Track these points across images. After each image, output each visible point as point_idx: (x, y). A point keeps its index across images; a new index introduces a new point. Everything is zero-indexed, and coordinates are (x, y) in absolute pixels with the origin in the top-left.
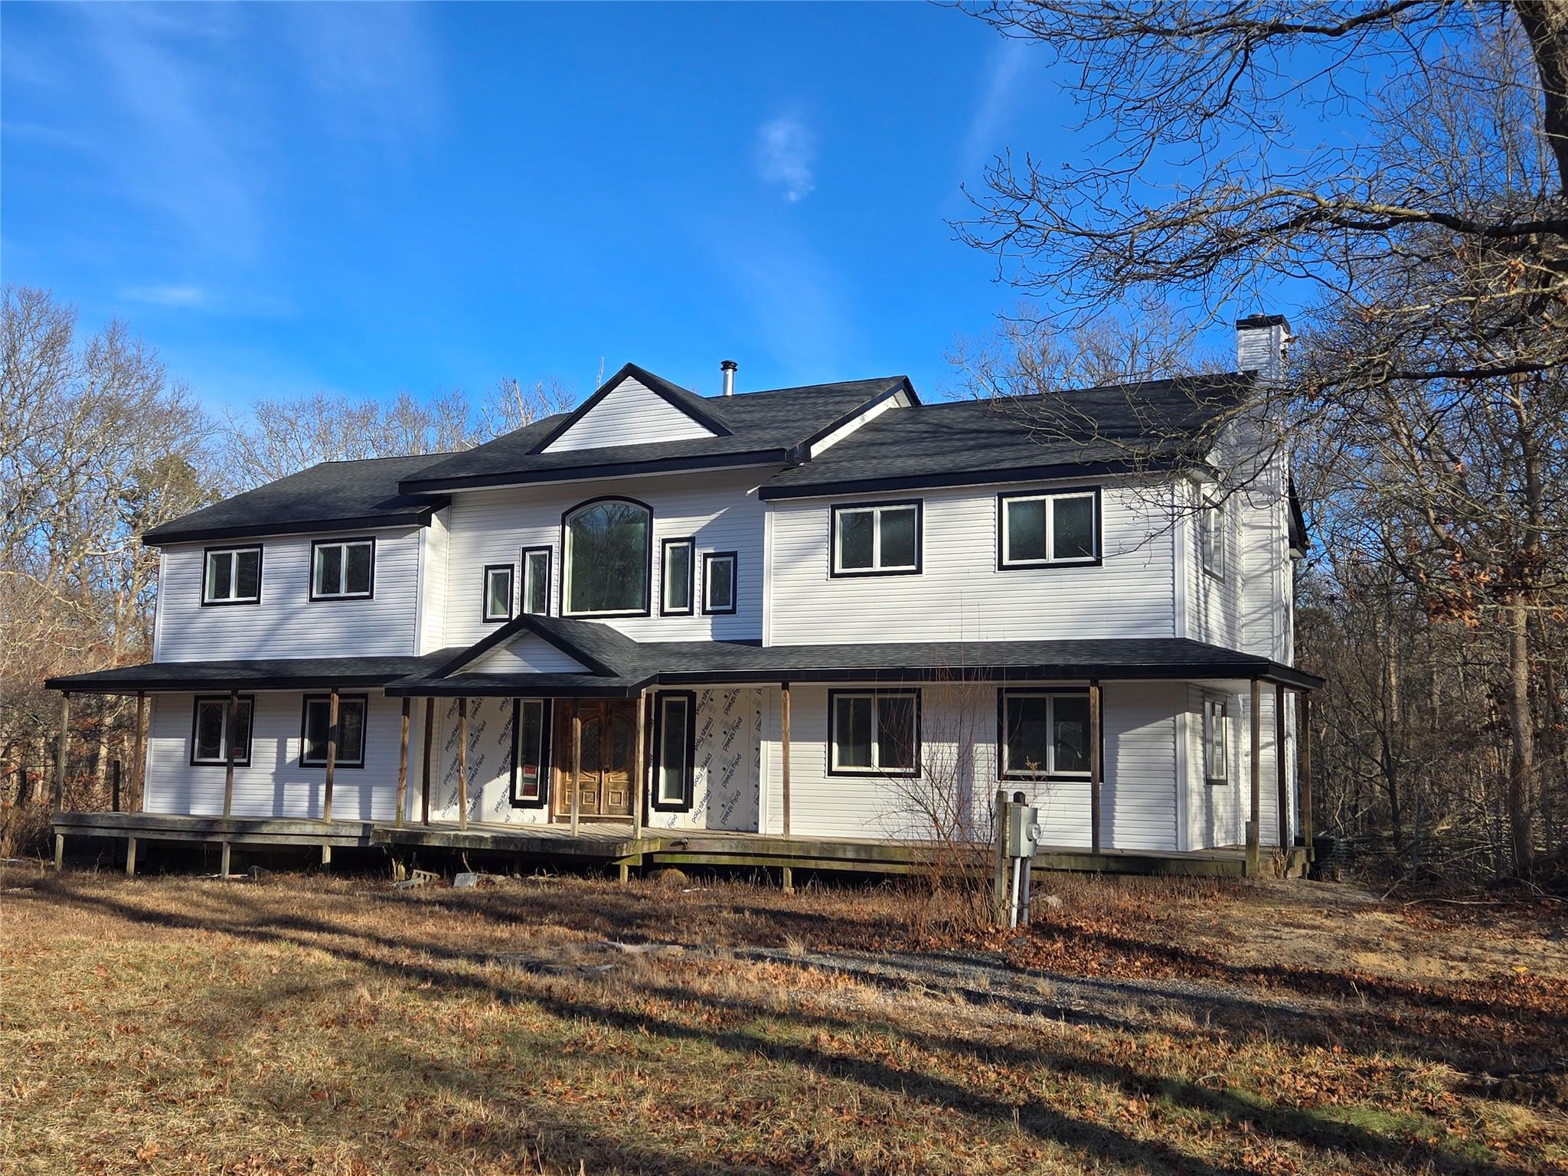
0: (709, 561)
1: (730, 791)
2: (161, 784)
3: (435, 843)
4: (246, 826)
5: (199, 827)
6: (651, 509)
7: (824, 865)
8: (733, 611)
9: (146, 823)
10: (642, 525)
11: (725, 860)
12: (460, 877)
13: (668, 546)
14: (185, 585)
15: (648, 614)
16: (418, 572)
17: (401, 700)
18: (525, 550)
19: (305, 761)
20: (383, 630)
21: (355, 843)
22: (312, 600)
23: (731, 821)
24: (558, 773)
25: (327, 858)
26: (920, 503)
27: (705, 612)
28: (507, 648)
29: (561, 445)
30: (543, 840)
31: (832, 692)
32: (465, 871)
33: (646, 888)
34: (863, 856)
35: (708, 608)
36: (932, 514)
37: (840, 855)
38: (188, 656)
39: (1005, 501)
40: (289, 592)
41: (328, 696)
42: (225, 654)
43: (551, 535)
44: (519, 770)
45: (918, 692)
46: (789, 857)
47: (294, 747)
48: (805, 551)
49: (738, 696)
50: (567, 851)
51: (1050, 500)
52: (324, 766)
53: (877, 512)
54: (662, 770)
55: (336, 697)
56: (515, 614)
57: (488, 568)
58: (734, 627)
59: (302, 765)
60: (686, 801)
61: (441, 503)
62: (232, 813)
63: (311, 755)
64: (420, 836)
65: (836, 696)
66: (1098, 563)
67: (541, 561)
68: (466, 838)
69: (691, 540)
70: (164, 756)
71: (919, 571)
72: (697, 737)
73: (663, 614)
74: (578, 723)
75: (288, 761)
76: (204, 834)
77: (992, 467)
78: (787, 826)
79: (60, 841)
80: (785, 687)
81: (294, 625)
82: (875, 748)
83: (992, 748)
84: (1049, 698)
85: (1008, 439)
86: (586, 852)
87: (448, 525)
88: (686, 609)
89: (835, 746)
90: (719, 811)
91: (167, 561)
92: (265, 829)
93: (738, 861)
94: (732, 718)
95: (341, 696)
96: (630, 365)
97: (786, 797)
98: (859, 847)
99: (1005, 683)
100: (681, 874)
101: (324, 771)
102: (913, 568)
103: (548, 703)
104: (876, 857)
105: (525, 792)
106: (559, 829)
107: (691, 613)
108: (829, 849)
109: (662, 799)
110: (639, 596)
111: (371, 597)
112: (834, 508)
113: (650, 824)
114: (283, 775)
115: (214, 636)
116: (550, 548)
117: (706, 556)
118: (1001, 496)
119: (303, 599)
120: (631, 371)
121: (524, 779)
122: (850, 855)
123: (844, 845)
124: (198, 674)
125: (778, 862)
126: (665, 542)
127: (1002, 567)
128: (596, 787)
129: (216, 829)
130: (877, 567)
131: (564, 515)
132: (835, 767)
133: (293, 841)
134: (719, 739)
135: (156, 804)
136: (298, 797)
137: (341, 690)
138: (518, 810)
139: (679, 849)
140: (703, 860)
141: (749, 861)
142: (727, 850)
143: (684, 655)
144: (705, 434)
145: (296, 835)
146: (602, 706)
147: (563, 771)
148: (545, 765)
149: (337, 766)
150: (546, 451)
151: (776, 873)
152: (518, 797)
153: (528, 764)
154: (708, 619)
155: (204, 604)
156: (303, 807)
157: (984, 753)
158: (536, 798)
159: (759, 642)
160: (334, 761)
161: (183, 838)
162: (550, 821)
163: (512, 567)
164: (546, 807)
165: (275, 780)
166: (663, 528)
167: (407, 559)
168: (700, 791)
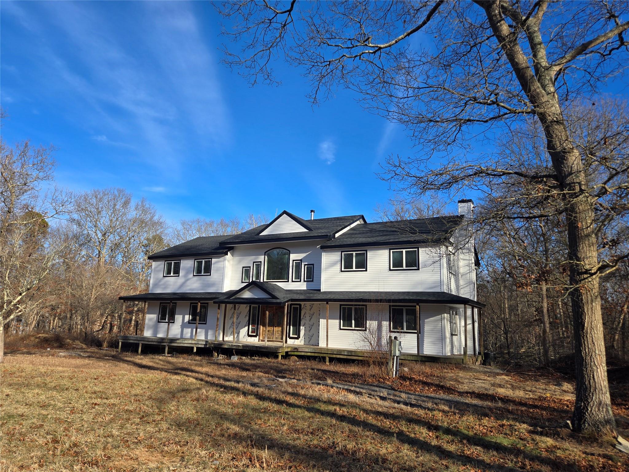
0: (306, 266)
1: (311, 333)
2: (149, 328)
3: (226, 347)
4: (173, 340)
5: (159, 341)
6: (290, 251)
7: (338, 356)
8: (313, 281)
9: (145, 339)
10: (287, 256)
11: (309, 354)
12: (232, 357)
13: (294, 262)
14: (159, 271)
15: (288, 281)
16: (224, 268)
17: (217, 305)
18: (254, 262)
19: (190, 322)
20: (213, 285)
21: (203, 346)
22: (194, 276)
23: (311, 342)
24: (262, 327)
25: (195, 350)
26: (366, 251)
27: (304, 281)
28: (248, 290)
29: (264, 233)
30: (257, 347)
31: (341, 305)
32: (234, 355)
33: (286, 362)
34: (350, 354)
35: (305, 280)
36: (370, 254)
37: (343, 353)
38: (158, 291)
39: (391, 251)
40: (187, 273)
41: (197, 303)
42: (168, 291)
43: (261, 258)
44: (250, 326)
45: (366, 306)
46: (328, 354)
47: (187, 318)
48: (333, 264)
49: (314, 306)
50: (263, 350)
51: (404, 251)
52: (195, 323)
53: (354, 253)
54: (291, 327)
55: (199, 304)
56: (251, 281)
57: (243, 267)
58: (313, 286)
59: (189, 323)
60: (298, 336)
61: (231, 249)
62: (169, 337)
63: (192, 320)
64: (221, 344)
65: (342, 307)
66: (418, 269)
67: (258, 266)
68: (235, 345)
69: (301, 260)
70: (150, 320)
71: (366, 270)
72: (302, 317)
73: (293, 281)
74: (267, 313)
75: (185, 322)
76: (161, 342)
77: (387, 241)
78: (327, 344)
79: (120, 344)
80: (327, 303)
81: (188, 283)
82: (353, 322)
83: (388, 323)
84: (404, 309)
85: (392, 233)
86: (269, 351)
87: (232, 255)
88: (299, 280)
89: (342, 321)
90: (308, 340)
91: (154, 264)
92: (178, 342)
93: (313, 354)
94: (312, 312)
95: (201, 303)
97: (327, 336)
98: (348, 351)
99: (391, 304)
100: (296, 358)
101: (195, 325)
102: (364, 269)
103: (259, 306)
104: (353, 354)
105: (252, 332)
106: (261, 344)
107: (300, 281)
108: (340, 352)
109: (291, 336)
110: (286, 276)
111: (210, 275)
112: (342, 252)
113: (288, 343)
114: (183, 326)
115: (166, 286)
116: (261, 262)
117: (305, 265)
118: (390, 250)
119: (191, 275)
120: (285, 212)
121: (252, 329)
122: (346, 354)
123: (344, 351)
124: (161, 296)
125: (325, 355)
126: (293, 260)
127: (390, 270)
128: (272, 331)
129: (164, 341)
130: (354, 269)
131: (265, 253)
132: (342, 327)
133: (186, 345)
134: (308, 318)
135: (148, 334)
136: (188, 332)
137: (201, 302)
138: (250, 338)
139: (296, 350)
140: (303, 354)
141: (316, 355)
142: (310, 351)
143: (298, 293)
144: (305, 230)
145: (186, 343)
146: (275, 307)
147: (263, 326)
148: (258, 325)
149: (199, 323)
150: (261, 234)
151: (324, 358)
152: (250, 334)
153: (253, 324)
154: (305, 283)
155: (164, 276)
156: (188, 335)
157: (385, 324)
158: (255, 334)
159: (320, 290)
160: (198, 322)
161: (155, 343)
162: (259, 341)
163: (250, 267)
164: (258, 337)
165: (181, 327)
166: (293, 257)
167: (220, 265)
168: (302, 333)
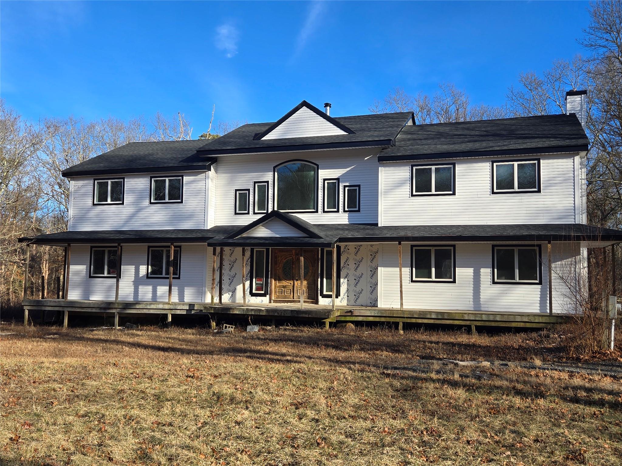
0: (347, 189)
1: (358, 289)
2: (76, 286)
4: (127, 305)
5: (102, 306)
6: (318, 166)
7: (420, 321)
8: (359, 211)
9: (73, 304)
10: (313, 173)
11: (371, 319)
12: (249, 328)
13: (326, 182)
14: (85, 195)
15: (317, 212)
16: (206, 191)
18: (255, 183)
19: (149, 276)
20: (190, 216)
21: (185, 313)
22: (151, 203)
23: (359, 302)
24: (273, 281)
25: (170, 319)
26: (454, 165)
27: (345, 211)
29: (271, 136)
31: (412, 246)
33: (335, 331)
34: (440, 317)
35: (346, 209)
36: (460, 169)
37: (428, 316)
38: (87, 228)
39: (495, 164)
40: (140, 198)
42: (106, 227)
43: (269, 177)
44: (254, 280)
45: (454, 246)
46: (404, 317)
47: (143, 270)
48: (400, 184)
49: (361, 248)
51: (516, 164)
53: (433, 168)
54: (325, 280)
55: (173, 247)
57: (236, 190)
58: (359, 218)
61: (214, 161)
62: (119, 299)
63: (152, 273)
66: (539, 191)
67: (263, 188)
69: (338, 179)
70: (77, 273)
71: (454, 194)
72: (342, 265)
73: (324, 212)
74: (302, 259)
75: (141, 276)
76: (105, 309)
77: (491, 149)
78: (402, 304)
79: (27, 313)
80: (400, 244)
81: (142, 214)
82: (433, 270)
83: (489, 270)
84: (516, 250)
87: (216, 171)
88: (336, 210)
89: (414, 269)
90: (353, 298)
91: (73, 185)
92: (137, 307)
93: (377, 319)
94: (358, 257)
95: (175, 247)
96: (304, 101)
97: (401, 292)
98: (437, 313)
99: (495, 243)
100: (352, 325)
102: (451, 193)
103: (268, 250)
104: (446, 317)
105: (257, 289)
106: (274, 305)
107: (338, 211)
108: (423, 314)
109: (325, 293)
110: (312, 204)
111: (182, 202)
112: (412, 166)
113: (319, 303)
114: (138, 282)
115: (100, 219)
116: (268, 182)
117: (345, 187)
118: (493, 162)
119: (147, 202)
120: (305, 104)
121: (256, 284)
122: (433, 316)
123: (430, 312)
124: (93, 236)
125: (397, 320)
126: (325, 180)
127: (493, 193)
128: (291, 288)
129: (112, 306)
130: (433, 192)
131: (274, 168)
132: (414, 279)
133: (152, 312)
134: (352, 266)
135: (74, 295)
136: (146, 292)
137: (175, 244)
138: (254, 297)
139: (349, 314)
140: (360, 319)
141: (383, 319)
142: (373, 315)
143: (338, 229)
144: (342, 133)
145: (154, 309)
146: (294, 252)
147: (275, 280)
148: (267, 278)
150: (263, 139)
151: (396, 325)
152: (254, 291)
153: (259, 276)
154: (346, 215)
155: (94, 204)
156: (149, 296)
157: (486, 273)
158: (263, 292)
159: (377, 224)
161: (94, 310)
162: (270, 302)
163: (249, 190)
164: (268, 296)
165: (134, 284)
166: (324, 174)
167: (201, 185)
168: (344, 288)
